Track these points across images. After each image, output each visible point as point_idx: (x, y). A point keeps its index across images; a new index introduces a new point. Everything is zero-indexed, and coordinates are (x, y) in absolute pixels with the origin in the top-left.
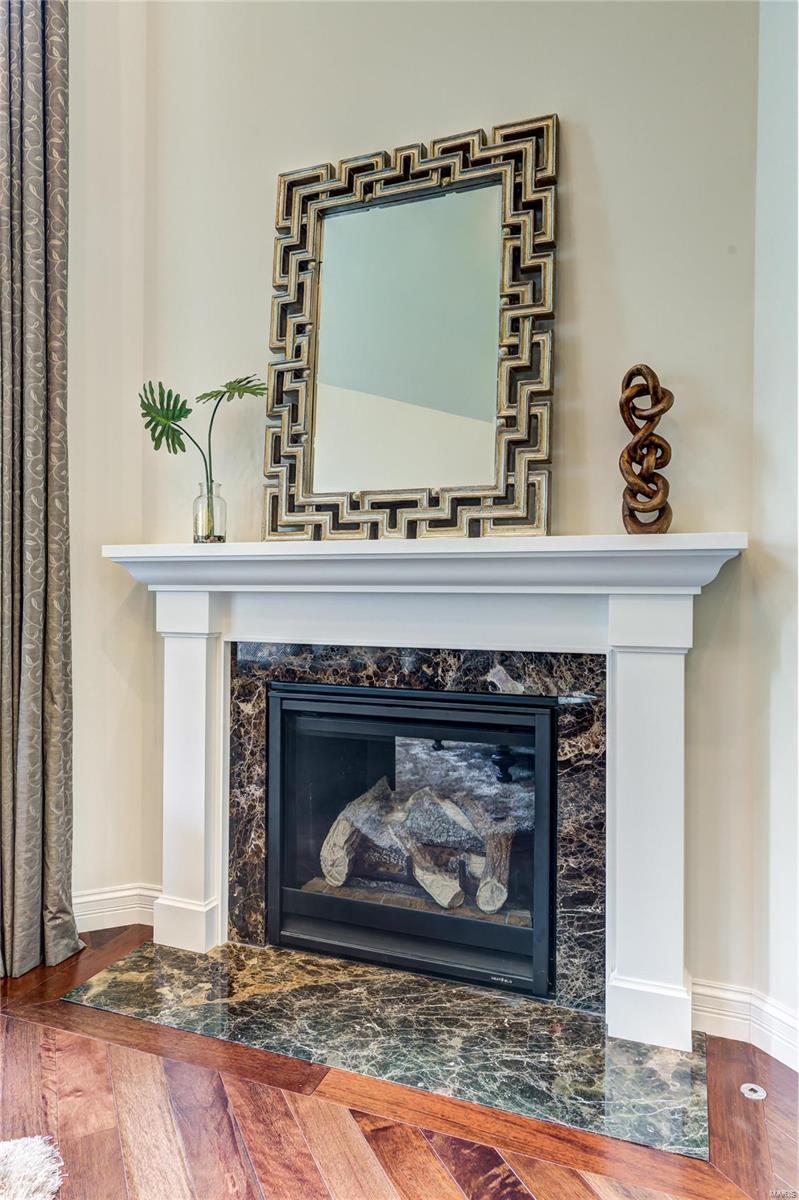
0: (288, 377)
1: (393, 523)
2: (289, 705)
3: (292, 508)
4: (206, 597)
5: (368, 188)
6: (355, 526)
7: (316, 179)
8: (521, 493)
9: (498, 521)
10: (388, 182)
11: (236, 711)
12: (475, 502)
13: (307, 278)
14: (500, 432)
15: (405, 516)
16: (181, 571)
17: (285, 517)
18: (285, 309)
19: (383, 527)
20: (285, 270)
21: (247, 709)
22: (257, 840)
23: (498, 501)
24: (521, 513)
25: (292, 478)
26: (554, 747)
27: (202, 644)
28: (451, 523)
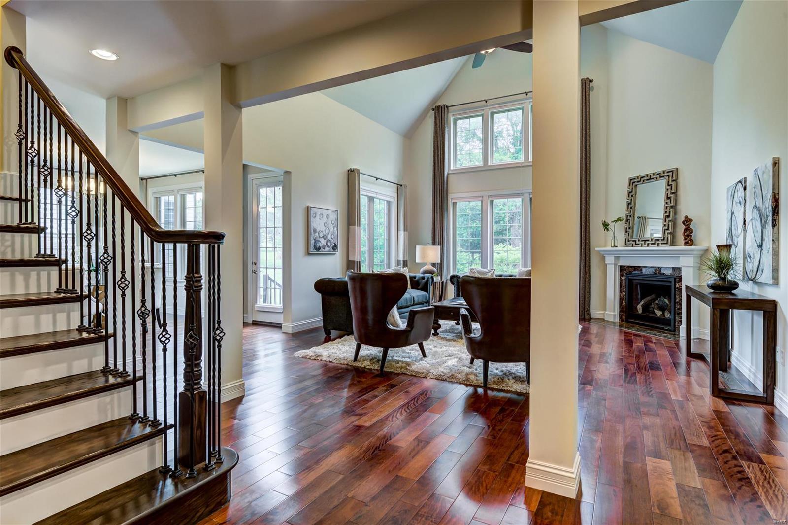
0: (629, 217)
1: (645, 244)
2: (630, 277)
3: (629, 241)
4: (614, 257)
5: (644, 181)
6: (639, 244)
7: (635, 179)
8: (666, 238)
9: (662, 243)
10: (647, 180)
11: (621, 279)
12: (658, 240)
13: (633, 198)
14: (663, 227)
15: (647, 242)
16: (609, 253)
17: (627, 242)
18: (629, 204)
19: (643, 245)
20: (629, 196)
21: (623, 278)
22: (624, 303)
23: (662, 240)
24: (666, 242)
25: (629, 235)
26: (675, 285)
27: (613, 266)
28: (654, 244)
